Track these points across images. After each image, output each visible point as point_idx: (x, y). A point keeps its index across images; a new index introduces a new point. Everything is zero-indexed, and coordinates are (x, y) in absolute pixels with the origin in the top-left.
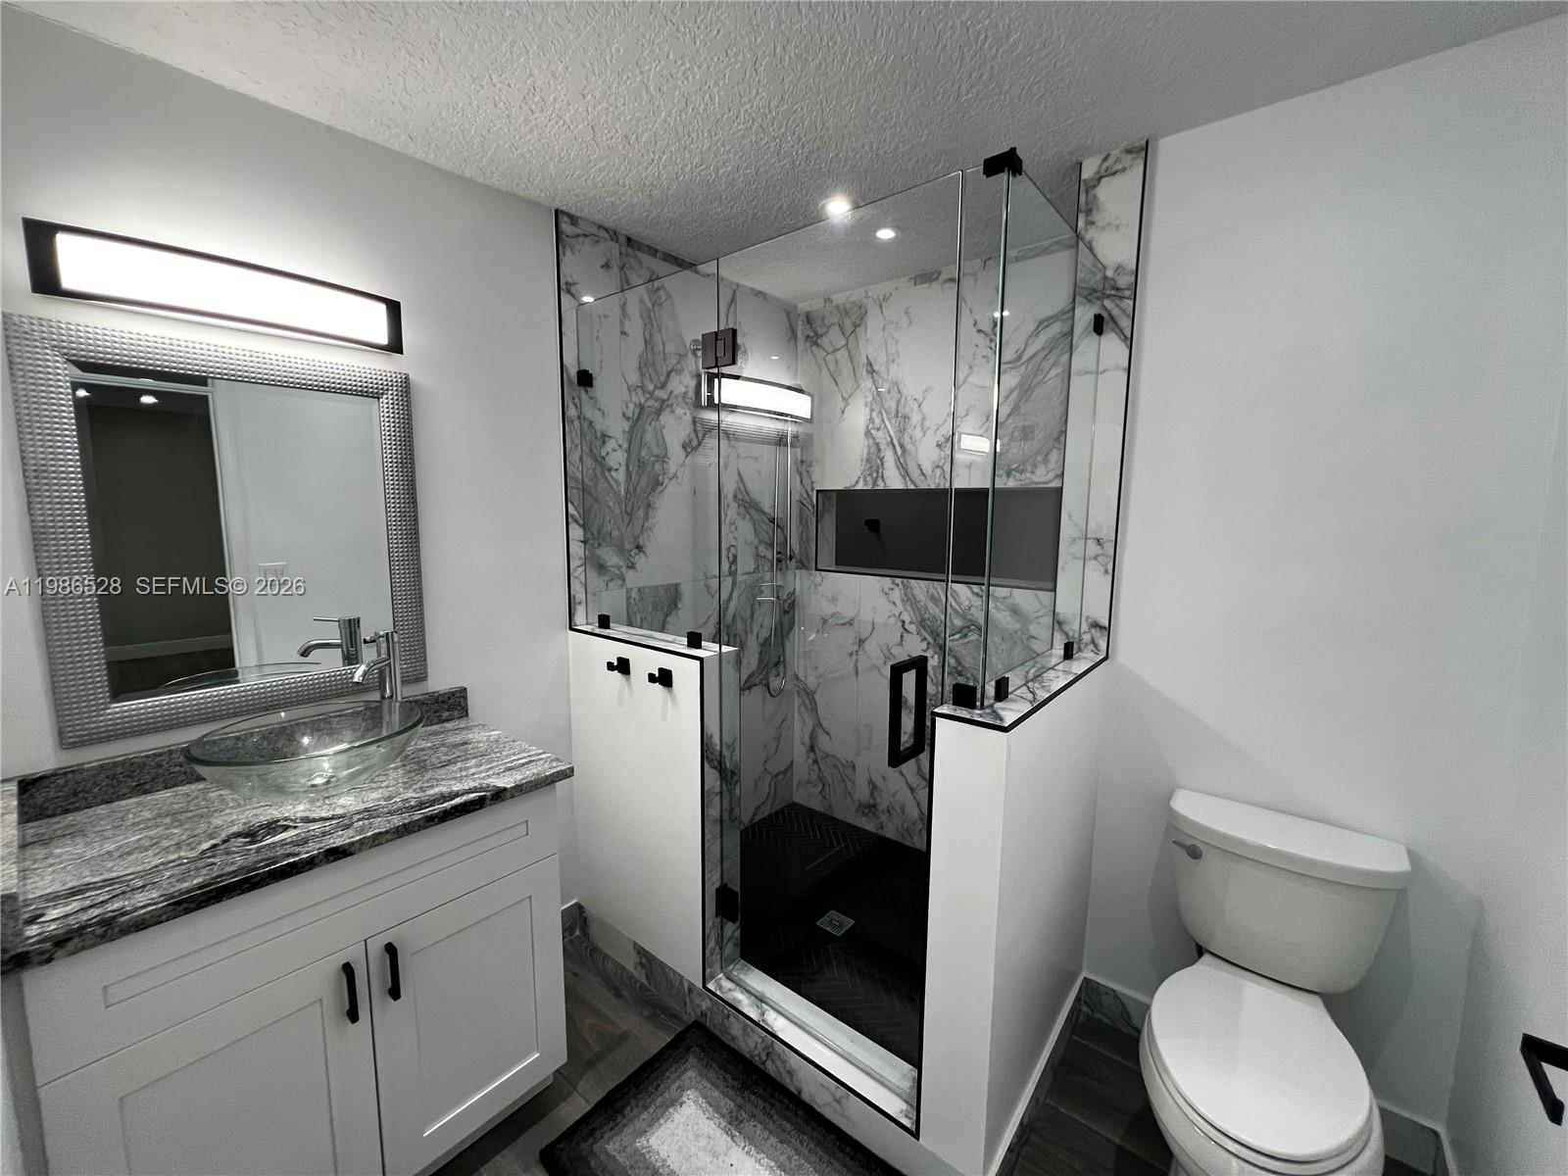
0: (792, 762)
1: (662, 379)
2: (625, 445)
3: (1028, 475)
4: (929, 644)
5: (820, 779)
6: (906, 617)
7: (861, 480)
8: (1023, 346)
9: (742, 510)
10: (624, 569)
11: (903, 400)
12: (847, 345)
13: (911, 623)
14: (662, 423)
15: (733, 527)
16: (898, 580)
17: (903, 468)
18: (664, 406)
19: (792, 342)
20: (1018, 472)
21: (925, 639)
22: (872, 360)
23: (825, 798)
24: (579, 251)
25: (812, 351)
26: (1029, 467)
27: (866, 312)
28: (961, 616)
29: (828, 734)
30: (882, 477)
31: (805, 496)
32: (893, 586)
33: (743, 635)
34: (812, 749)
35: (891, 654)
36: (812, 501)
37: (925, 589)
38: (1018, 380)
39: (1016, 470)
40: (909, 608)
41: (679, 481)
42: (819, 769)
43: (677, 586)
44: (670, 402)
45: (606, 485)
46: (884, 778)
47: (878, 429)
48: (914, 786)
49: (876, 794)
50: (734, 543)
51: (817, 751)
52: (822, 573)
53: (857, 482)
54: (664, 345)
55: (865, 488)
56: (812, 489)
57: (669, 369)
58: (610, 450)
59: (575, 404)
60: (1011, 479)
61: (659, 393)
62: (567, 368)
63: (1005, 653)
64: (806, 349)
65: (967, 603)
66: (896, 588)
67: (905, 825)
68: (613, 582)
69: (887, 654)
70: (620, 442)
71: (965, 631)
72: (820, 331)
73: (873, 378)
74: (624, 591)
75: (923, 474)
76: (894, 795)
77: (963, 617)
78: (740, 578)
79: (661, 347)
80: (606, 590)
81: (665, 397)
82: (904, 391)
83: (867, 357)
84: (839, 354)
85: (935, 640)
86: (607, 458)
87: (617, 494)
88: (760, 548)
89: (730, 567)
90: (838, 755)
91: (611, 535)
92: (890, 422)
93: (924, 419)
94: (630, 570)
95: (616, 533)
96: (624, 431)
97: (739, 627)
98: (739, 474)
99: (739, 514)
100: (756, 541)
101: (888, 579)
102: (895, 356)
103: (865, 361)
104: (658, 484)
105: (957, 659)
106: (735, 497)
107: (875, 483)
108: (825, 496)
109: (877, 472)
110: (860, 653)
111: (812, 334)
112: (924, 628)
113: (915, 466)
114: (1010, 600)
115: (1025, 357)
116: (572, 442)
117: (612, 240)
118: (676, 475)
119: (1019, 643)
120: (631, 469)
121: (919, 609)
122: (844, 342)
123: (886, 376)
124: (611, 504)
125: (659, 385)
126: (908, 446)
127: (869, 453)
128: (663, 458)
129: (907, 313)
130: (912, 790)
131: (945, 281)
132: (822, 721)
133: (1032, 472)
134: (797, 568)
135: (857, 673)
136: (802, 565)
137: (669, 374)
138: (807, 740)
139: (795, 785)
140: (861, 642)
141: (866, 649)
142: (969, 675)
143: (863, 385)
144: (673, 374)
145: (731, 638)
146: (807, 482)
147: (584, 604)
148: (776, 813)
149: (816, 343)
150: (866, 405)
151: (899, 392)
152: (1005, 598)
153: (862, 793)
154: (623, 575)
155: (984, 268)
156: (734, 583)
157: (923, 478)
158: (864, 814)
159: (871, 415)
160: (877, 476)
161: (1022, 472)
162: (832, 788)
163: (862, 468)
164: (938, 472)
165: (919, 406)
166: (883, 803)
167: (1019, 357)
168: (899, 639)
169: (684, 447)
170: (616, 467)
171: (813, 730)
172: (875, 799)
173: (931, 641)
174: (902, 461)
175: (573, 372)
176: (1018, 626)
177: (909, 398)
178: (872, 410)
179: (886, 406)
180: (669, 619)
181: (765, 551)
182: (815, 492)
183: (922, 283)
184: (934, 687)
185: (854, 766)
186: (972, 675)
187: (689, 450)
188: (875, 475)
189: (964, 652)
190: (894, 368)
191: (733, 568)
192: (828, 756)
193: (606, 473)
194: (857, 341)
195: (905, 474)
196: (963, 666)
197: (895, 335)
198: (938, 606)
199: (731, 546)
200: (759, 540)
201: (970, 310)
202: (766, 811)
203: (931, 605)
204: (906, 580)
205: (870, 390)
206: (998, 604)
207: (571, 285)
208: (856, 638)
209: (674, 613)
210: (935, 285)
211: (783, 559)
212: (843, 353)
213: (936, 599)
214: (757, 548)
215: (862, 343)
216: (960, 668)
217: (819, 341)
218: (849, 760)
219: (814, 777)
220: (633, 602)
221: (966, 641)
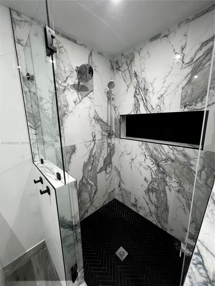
0: (114, 189)
1: (65, 79)
2: (51, 101)
3: (193, 106)
4: (154, 163)
5: (122, 194)
6: (146, 154)
7: (133, 112)
8: (194, 56)
9: (97, 122)
10: (53, 142)
11: (146, 84)
12: (128, 68)
13: (148, 156)
14: (66, 94)
15: (94, 127)
16: (144, 142)
17: (146, 107)
18: (66, 88)
19: (112, 70)
20: (189, 106)
21: (152, 161)
22: (136, 72)
23: (123, 199)
24: (23, 27)
25: (118, 73)
26: (194, 104)
27: (134, 56)
28: (165, 155)
29: (124, 183)
30: (139, 110)
31: (117, 117)
32: (142, 144)
33: (98, 158)
34: (119, 186)
35: (142, 164)
36: (118, 118)
37: (153, 146)
38: (191, 69)
39: (188, 105)
40: (147, 151)
41: (73, 113)
42: (121, 192)
43: (74, 145)
44: (68, 87)
45: (44, 115)
46: (139, 199)
47: (138, 95)
48: (148, 203)
49: (137, 202)
50: (94, 131)
51: (121, 187)
52: (122, 139)
53: (131, 112)
54: (64, 68)
55: (134, 114)
56: (119, 115)
57: (67, 76)
58: (44, 103)
59: (27, 87)
60: (186, 108)
61: (63, 84)
62: (22, 73)
63: (180, 169)
64: (116, 72)
65: (167, 151)
66: (143, 145)
67: (145, 213)
68: (49, 147)
69: (140, 164)
70: (49, 100)
71: (166, 160)
72: (120, 65)
73: (136, 78)
74: (54, 149)
75: (153, 109)
76: (142, 204)
77: (166, 155)
78: (97, 142)
79: (63, 68)
80: (47, 149)
81: (66, 86)
82: (147, 81)
83: (135, 71)
84: (126, 72)
85: (156, 162)
86: (43, 106)
87: (48, 118)
88: (103, 132)
89: (93, 139)
90: (126, 189)
91: (47, 131)
92: (142, 92)
93: (153, 90)
94: (56, 142)
95: (49, 131)
96: (50, 97)
97: (97, 155)
98: (95, 111)
99: (95, 123)
100: (102, 131)
101: (141, 142)
102: (144, 69)
103: (134, 73)
104: (65, 114)
105: (163, 169)
106: (94, 118)
107: (137, 112)
108: (123, 117)
109: (138, 109)
110: (133, 163)
111: (118, 67)
112: (152, 158)
113: (150, 106)
114: (184, 152)
115: (195, 60)
116: (27, 100)
117: (38, 25)
118: (72, 111)
119: (186, 166)
120: (54, 109)
121: (151, 152)
122: (127, 68)
123: (140, 77)
124: (46, 121)
125: (63, 81)
126: (148, 99)
127: (135, 103)
128: (67, 106)
129: (148, 53)
130: (147, 204)
131: (163, 37)
132: (122, 180)
133: (195, 105)
134: (115, 137)
135: (131, 168)
136: (116, 137)
137: (67, 78)
138: (118, 184)
139: (115, 194)
140: (133, 160)
141: (134, 162)
142: (167, 174)
143: (133, 81)
144: (69, 78)
145: (94, 159)
146: (117, 113)
147: (38, 154)
148: (110, 202)
149: (119, 70)
150: (134, 87)
151: (145, 81)
152: (181, 151)
153: (133, 201)
154: (53, 144)
155: (179, 27)
156: (95, 143)
157: (153, 110)
158: (133, 206)
159: (136, 90)
160: (138, 110)
161: (191, 106)
162: (125, 197)
163: (133, 108)
164: (158, 107)
165: (152, 85)
166: (139, 205)
167: (192, 60)
168: (144, 160)
169: (75, 102)
170: (47, 109)
171: (120, 181)
172: (136, 203)
173: (154, 162)
174: (146, 104)
175: (25, 74)
176: (186, 161)
177: (148, 83)
178: (136, 89)
179: (141, 87)
180: (72, 156)
181: (105, 133)
182: (119, 116)
183: (154, 40)
184: (155, 176)
185: (131, 194)
186: (168, 175)
187: (76, 103)
188: (137, 110)
189: (166, 167)
190: (143, 73)
191: (94, 139)
192: (123, 189)
193: (43, 111)
194: (131, 66)
195: (147, 108)
196: (165, 171)
197: (144, 62)
198: (157, 152)
199: (93, 132)
200: (103, 130)
201: (172, 46)
202: (107, 202)
203: (154, 151)
204: (146, 143)
205: (135, 82)
206: (179, 152)
207: (20, 40)
208: (131, 158)
209: (74, 154)
210: (159, 40)
211: (110, 135)
212: (127, 71)
213: (156, 149)
214: (102, 132)
215: (133, 66)
216: (164, 172)
217: (120, 69)
218: (129, 191)
219: (120, 193)
220: (58, 152)
221: (167, 163)
